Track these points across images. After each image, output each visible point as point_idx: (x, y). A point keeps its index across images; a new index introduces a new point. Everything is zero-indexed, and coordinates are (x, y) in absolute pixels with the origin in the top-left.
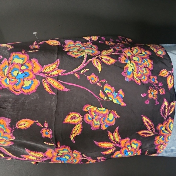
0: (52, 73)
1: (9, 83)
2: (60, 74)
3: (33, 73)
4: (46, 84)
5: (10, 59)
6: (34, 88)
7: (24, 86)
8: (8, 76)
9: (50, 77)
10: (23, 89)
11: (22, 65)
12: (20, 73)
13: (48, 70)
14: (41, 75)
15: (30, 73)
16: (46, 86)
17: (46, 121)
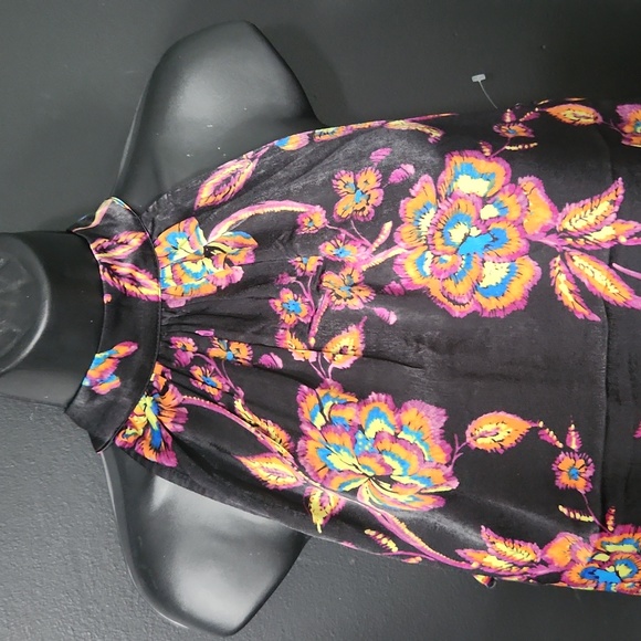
0: (595, 236)
1: (428, 272)
2: (623, 240)
3: (523, 234)
4: (562, 277)
5: (445, 176)
6: (517, 291)
7: (482, 285)
8: (429, 245)
9: (582, 250)
10: (478, 296)
11: (485, 201)
12: (475, 232)
13: (580, 225)
14: (551, 241)
15: (513, 233)
16: (563, 287)
17: (573, 426)
